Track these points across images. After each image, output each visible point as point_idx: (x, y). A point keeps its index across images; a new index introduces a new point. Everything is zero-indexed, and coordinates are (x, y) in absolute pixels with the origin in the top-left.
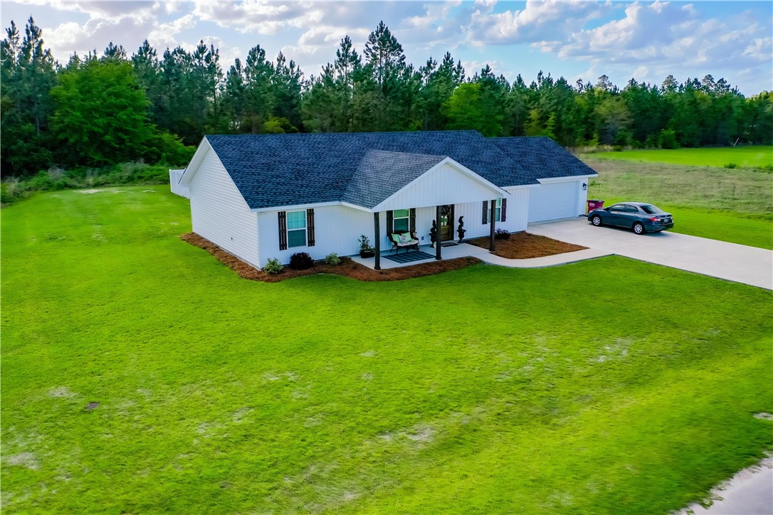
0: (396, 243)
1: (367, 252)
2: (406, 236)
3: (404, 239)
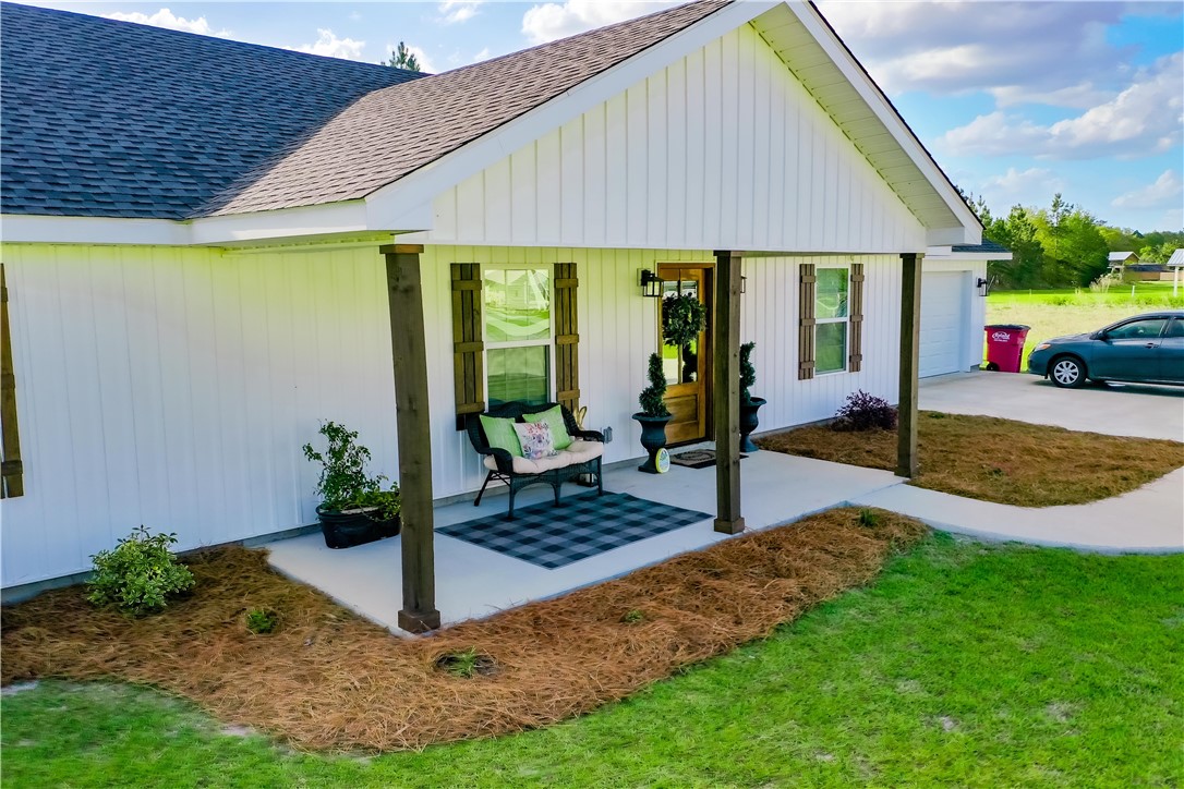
0: (504, 460)
1: (358, 511)
2: (542, 423)
3: (540, 442)
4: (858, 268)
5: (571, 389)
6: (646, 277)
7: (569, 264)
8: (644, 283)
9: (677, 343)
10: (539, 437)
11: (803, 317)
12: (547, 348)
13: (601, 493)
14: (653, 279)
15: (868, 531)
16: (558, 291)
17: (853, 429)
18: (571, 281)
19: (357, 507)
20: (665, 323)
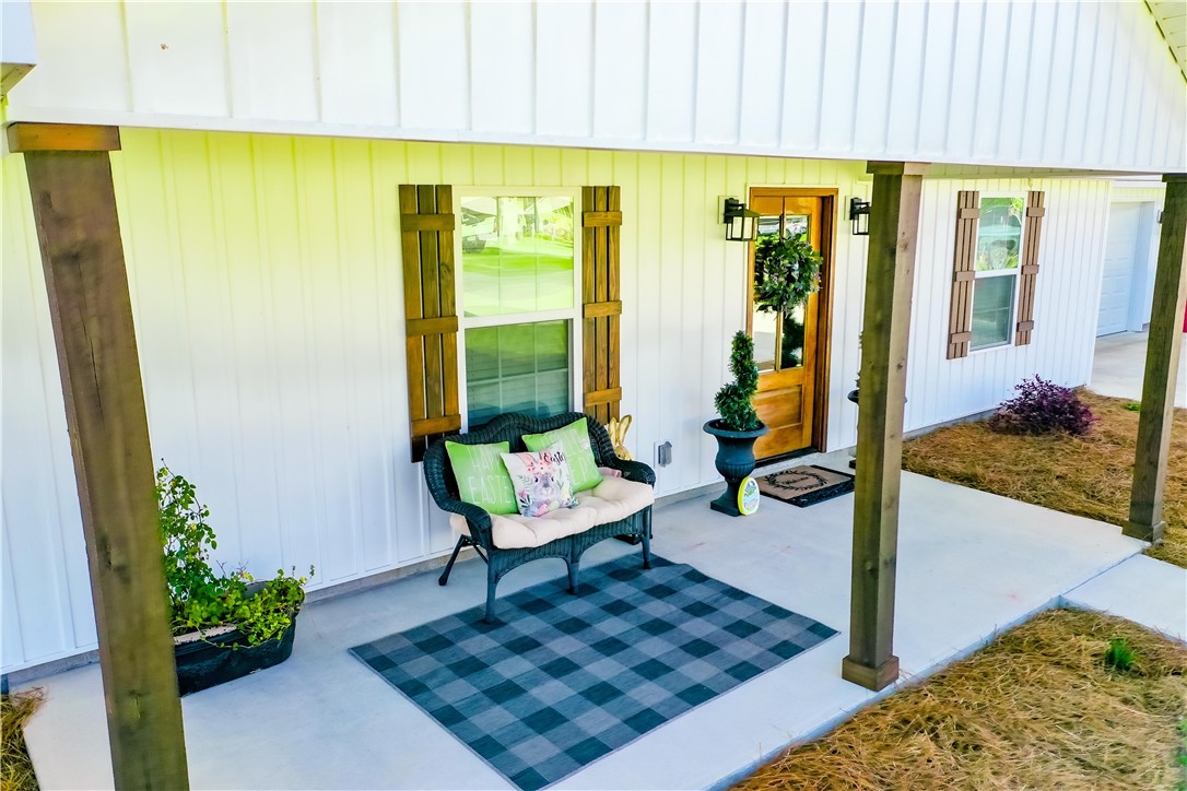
0: (479, 524)
1: (195, 637)
2: (552, 452)
3: (546, 485)
4: (1036, 198)
5: (608, 388)
6: (732, 210)
7: (607, 189)
8: (728, 219)
9: (775, 308)
10: (545, 478)
11: (958, 269)
12: (568, 323)
13: (649, 561)
14: (742, 214)
15: (1129, 687)
16: (590, 233)
17: (1024, 431)
18: (610, 215)
19: (193, 630)
20: (759, 279)
